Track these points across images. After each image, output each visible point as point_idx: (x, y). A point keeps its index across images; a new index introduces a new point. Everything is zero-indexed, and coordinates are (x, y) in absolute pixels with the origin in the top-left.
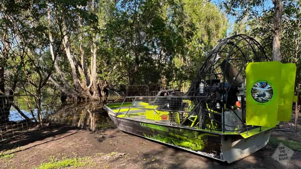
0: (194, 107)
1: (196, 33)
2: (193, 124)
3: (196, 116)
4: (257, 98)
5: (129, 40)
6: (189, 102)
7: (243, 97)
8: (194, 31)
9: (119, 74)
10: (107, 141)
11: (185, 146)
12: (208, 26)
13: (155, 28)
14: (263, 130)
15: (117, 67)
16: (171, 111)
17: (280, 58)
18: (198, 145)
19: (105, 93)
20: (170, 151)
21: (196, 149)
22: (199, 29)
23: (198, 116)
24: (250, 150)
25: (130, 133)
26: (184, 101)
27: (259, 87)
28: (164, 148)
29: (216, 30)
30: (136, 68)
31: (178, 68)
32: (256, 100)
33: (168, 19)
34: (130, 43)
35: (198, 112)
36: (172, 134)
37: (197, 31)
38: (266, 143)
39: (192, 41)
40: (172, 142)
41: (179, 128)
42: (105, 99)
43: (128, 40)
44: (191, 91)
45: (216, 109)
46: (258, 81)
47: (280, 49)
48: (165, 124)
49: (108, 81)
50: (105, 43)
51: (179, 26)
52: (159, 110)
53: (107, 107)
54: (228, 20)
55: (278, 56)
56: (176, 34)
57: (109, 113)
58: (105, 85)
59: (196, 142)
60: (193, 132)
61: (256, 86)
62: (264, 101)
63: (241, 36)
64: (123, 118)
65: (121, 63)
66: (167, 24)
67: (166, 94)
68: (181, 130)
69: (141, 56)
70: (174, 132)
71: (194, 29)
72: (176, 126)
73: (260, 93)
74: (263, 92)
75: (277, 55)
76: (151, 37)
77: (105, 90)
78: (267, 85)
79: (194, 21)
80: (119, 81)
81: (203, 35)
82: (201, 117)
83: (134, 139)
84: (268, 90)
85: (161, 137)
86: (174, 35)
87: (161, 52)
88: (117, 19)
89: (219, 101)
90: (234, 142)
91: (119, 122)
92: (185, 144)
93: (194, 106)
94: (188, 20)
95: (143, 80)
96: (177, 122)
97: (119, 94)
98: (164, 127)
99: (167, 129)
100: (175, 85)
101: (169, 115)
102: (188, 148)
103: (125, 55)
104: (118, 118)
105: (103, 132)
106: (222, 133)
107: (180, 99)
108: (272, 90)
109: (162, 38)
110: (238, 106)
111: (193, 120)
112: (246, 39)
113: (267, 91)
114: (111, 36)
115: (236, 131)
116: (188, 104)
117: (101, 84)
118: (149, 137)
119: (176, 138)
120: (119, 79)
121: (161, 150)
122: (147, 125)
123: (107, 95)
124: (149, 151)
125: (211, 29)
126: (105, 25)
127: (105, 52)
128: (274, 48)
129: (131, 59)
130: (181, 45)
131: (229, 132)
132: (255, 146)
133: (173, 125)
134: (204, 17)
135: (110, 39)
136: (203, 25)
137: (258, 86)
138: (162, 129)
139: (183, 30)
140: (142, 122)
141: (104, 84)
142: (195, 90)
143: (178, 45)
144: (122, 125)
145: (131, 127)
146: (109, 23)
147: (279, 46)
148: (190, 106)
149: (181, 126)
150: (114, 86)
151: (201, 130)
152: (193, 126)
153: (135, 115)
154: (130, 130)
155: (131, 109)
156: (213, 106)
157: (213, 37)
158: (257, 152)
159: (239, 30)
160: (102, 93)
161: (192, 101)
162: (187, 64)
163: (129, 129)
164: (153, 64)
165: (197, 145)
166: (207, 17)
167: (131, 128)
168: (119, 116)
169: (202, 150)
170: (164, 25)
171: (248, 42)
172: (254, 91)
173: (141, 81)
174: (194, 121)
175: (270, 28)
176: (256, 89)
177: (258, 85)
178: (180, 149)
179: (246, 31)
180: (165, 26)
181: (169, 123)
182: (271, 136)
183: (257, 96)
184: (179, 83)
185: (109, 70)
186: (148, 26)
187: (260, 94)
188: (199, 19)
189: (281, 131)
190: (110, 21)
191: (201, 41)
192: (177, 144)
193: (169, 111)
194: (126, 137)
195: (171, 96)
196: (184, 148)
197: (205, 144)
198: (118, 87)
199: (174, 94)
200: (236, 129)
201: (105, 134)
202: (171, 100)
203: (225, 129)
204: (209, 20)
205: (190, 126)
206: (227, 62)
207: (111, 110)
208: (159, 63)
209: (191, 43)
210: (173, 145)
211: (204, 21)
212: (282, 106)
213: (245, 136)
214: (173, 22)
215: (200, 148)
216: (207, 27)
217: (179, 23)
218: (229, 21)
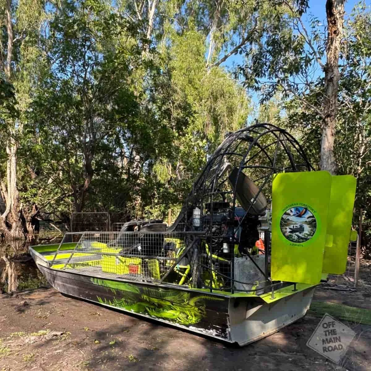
0: (184, 250)
1: (193, 122)
2: (183, 279)
3: (188, 267)
4: (290, 234)
5: (75, 132)
6: (177, 242)
7: (267, 233)
8: (190, 117)
9: (57, 193)
10: (32, 311)
11: (168, 317)
12: (215, 109)
13: (120, 110)
14: (300, 289)
15: (54, 181)
16: (145, 258)
17: (333, 167)
18: (190, 316)
19: (34, 226)
20: (144, 326)
21: (187, 323)
22: (198, 115)
23: (190, 266)
24: (278, 323)
25: (73, 295)
26: (167, 240)
27: (294, 215)
28: (133, 321)
29: (227, 116)
30: (88, 182)
31: (162, 182)
32: (288, 238)
33: (144, 95)
34: (76, 136)
35: (191, 260)
36: (145, 297)
37: (194, 117)
38: (305, 311)
39: (187, 135)
40: (146, 311)
41: (156, 287)
42: (34, 238)
43: (72, 131)
44: (180, 222)
45: (221, 254)
46: (292, 205)
47: (333, 151)
48: (133, 280)
49: (39, 204)
50: (31, 135)
51: (163, 108)
52: (123, 256)
53: (34, 251)
54: (249, 99)
55: (330, 162)
56: (158, 122)
57: (38, 262)
58: (34, 212)
59: (186, 310)
60: (182, 293)
61: (289, 214)
62: (301, 240)
63: (266, 126)
64: (62, 270)
65: (61, 173)
66: (142, 104)
67: (136, 227)
68: (161, 290)
69: (96, 161)
70: (148, 294)
71: (190, 114)
72: (154, 284)
73: (295, 225)
74: (300, 224)
75: (328, 161)
76: (112, 127)
77: (34, 221)
78: (305, 212)
79: (190, 99)
80: (59, 205)
81: (205, 125)
82: (195, 268)
83: (81, 306)
84: (308, 220)
85: (127, 302)
86: (155, 123)
87: (131, 154)
88: (51, 92)
89: (226, 240)
90: (251, 309)
91: (54, 277)
92: (169, 313)
93: (184, 248)
94: (178, 98)
95: (100, 203)
96: (155, 277)
97: (58, 228)
98: (131, 285)
99: (138, 289)
100: (156, 213)
101: (140, 263)
102: (173, 320)
103: (68, 159)
104: (52, 270)
105: (28, 294)
106: (229, 295)
107: (160, 237)
108: (315, 221)
109: (132, 128)
110: (260, 248)
111: (184, 273)
112: (274, 132)
113: (306, 222)
114: (42, 123)
115: (254, 291)
116: (174, 245)
117: (27, 209)
118: (106, 304)
119: (153, 304)
120: (58, 202)
121: (128, 325)
122: (103, 282)
123: (37, 229)
124: (105, 327)
125: (219, 115)
126: (30, 104)
127: (31, 152)
128: (324, 149)
129: (79, 165)
130: (166, 142)
131: (242, 294)
132: (287, 315)
133: (147, 281)
134: (207, 94)
135: (41, 129)
136: (205, 106)
137: (292, 214)
138: (128, 289)
139: (170, 115)
140: (94, 277)
141: (32, 210)
142: (186, 221)
143: (162, 140)
144: (60, 283)
145: (75, 285)
146: (38, 100)
147: (332, 146)
148: (178, 249)
149: (162, 283)
150: (50, 214)
151: (196, 289)
152: (184, 283)
153: (83, 265)
154: (74, 291)
155: (75, 254)
156: (217, 249)
157: (223, 129)
158: (289, 325)
159: (268, 116)
160: (27, 227)
161: (181, 239)
162: (178, 175)
163: (72, 289)
164: (117, 176)
165: (188, 316)
166: (212, 93)
167: (76, 287)
168: (55, 267)
169: (196, 324)
170: (136, 105)
171: (276, 136)
172: (285, 222)
173: (96, 205)
174: (185, 275)
175: (317, 114)
176: (288, 219)
177: (291, 211)
178: (160, 322)
179: (279, 119)
180: (138, 108)
181: (141, 279)
182: (314, 298)
183: (290, 230)
184: (163, 208)
185: (40, 184)
186: (109, 107)
187: (295, 227)
188: (200, 97)
189: (331, 291)
190: (39, 97)
191: (202, 135)
192: (156, 315)
193: (140, 258)
194: (67, 304)
195: (144, 231)
196: (167, 322)
197: (200, 313)
198: (58, 216)
199: (149, 228)
200: (254, 288)
201: (30, 299)
202: (144, 239)
203: (235, 288)
204: (216, 99)
205: (178, 284)
206: (241, 172)
207: (41, 256)
208: (128, 173)
209: (183, 139)
210: (147, 316)
211: (208, 99)
212: (330, 248)
213: (268, 299)
214: (153, 100)
215: (194, 320)
216: (212, 110)
217: (164, 103)
218: (251, 100)
